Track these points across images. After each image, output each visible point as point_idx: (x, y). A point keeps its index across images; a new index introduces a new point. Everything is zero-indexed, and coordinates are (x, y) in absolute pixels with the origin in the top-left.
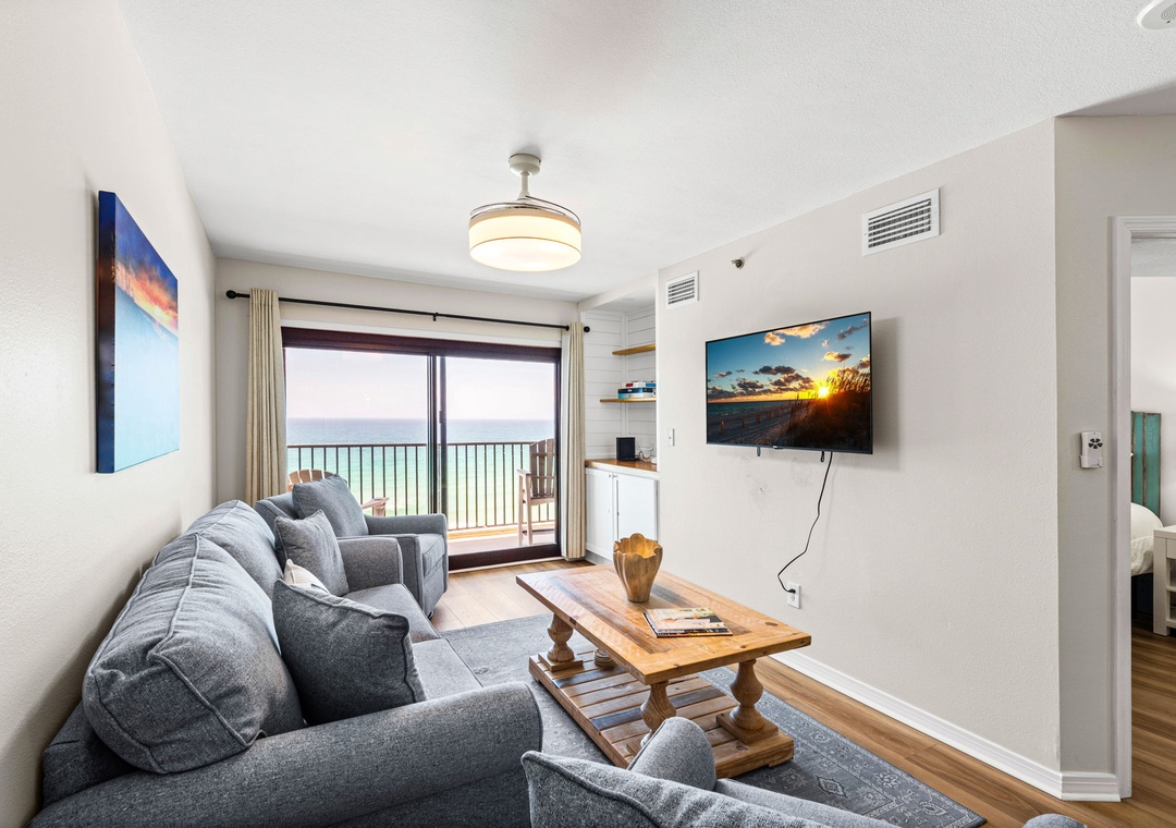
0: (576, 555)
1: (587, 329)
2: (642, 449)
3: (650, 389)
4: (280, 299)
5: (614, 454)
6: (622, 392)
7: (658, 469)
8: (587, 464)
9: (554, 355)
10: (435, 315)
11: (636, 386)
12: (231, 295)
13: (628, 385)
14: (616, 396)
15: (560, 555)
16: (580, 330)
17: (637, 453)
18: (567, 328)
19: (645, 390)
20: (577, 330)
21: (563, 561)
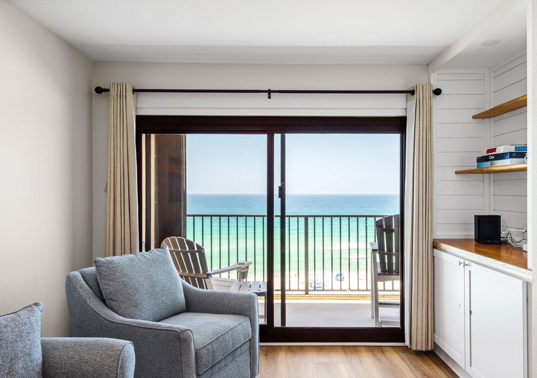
0: (420, 346)
1: (438, 92)
2: (511, 230)
3: (520, 154)
4: (134, 91)
5: (472, 234)
6: (481, 160)
7: (530, 265)
8: (435, 245)
9: (397, 125)
10: (269, 92)
11: (500, 150)
12: (99, 90)
13: (489, 151)
14: (474, 165)
15: (403, 341)
16: (428, 93)
17: (503, 234)
18: (412, 92)
19: (512, 155)
20: (423, 93)
21: (406, 350)
